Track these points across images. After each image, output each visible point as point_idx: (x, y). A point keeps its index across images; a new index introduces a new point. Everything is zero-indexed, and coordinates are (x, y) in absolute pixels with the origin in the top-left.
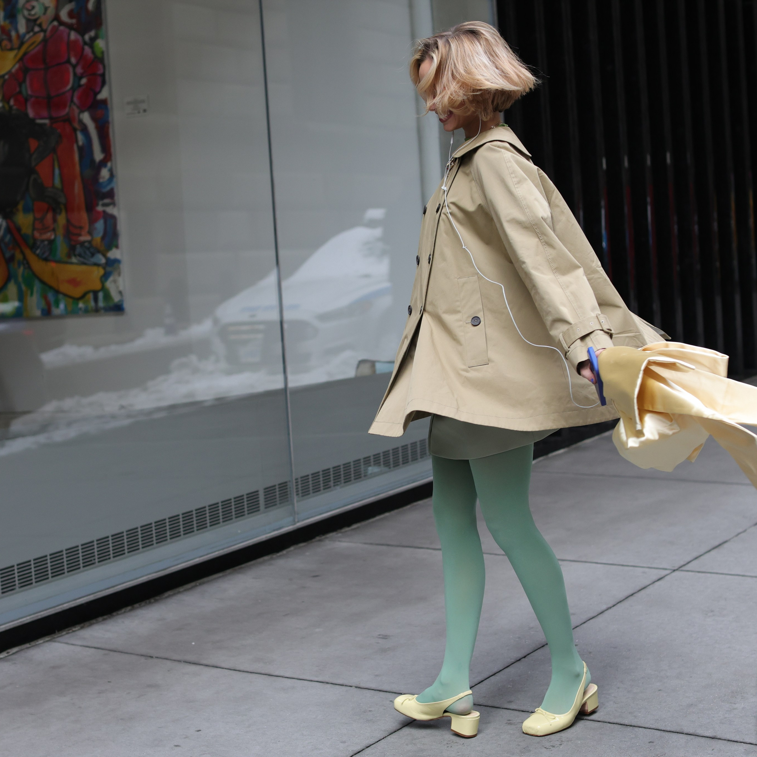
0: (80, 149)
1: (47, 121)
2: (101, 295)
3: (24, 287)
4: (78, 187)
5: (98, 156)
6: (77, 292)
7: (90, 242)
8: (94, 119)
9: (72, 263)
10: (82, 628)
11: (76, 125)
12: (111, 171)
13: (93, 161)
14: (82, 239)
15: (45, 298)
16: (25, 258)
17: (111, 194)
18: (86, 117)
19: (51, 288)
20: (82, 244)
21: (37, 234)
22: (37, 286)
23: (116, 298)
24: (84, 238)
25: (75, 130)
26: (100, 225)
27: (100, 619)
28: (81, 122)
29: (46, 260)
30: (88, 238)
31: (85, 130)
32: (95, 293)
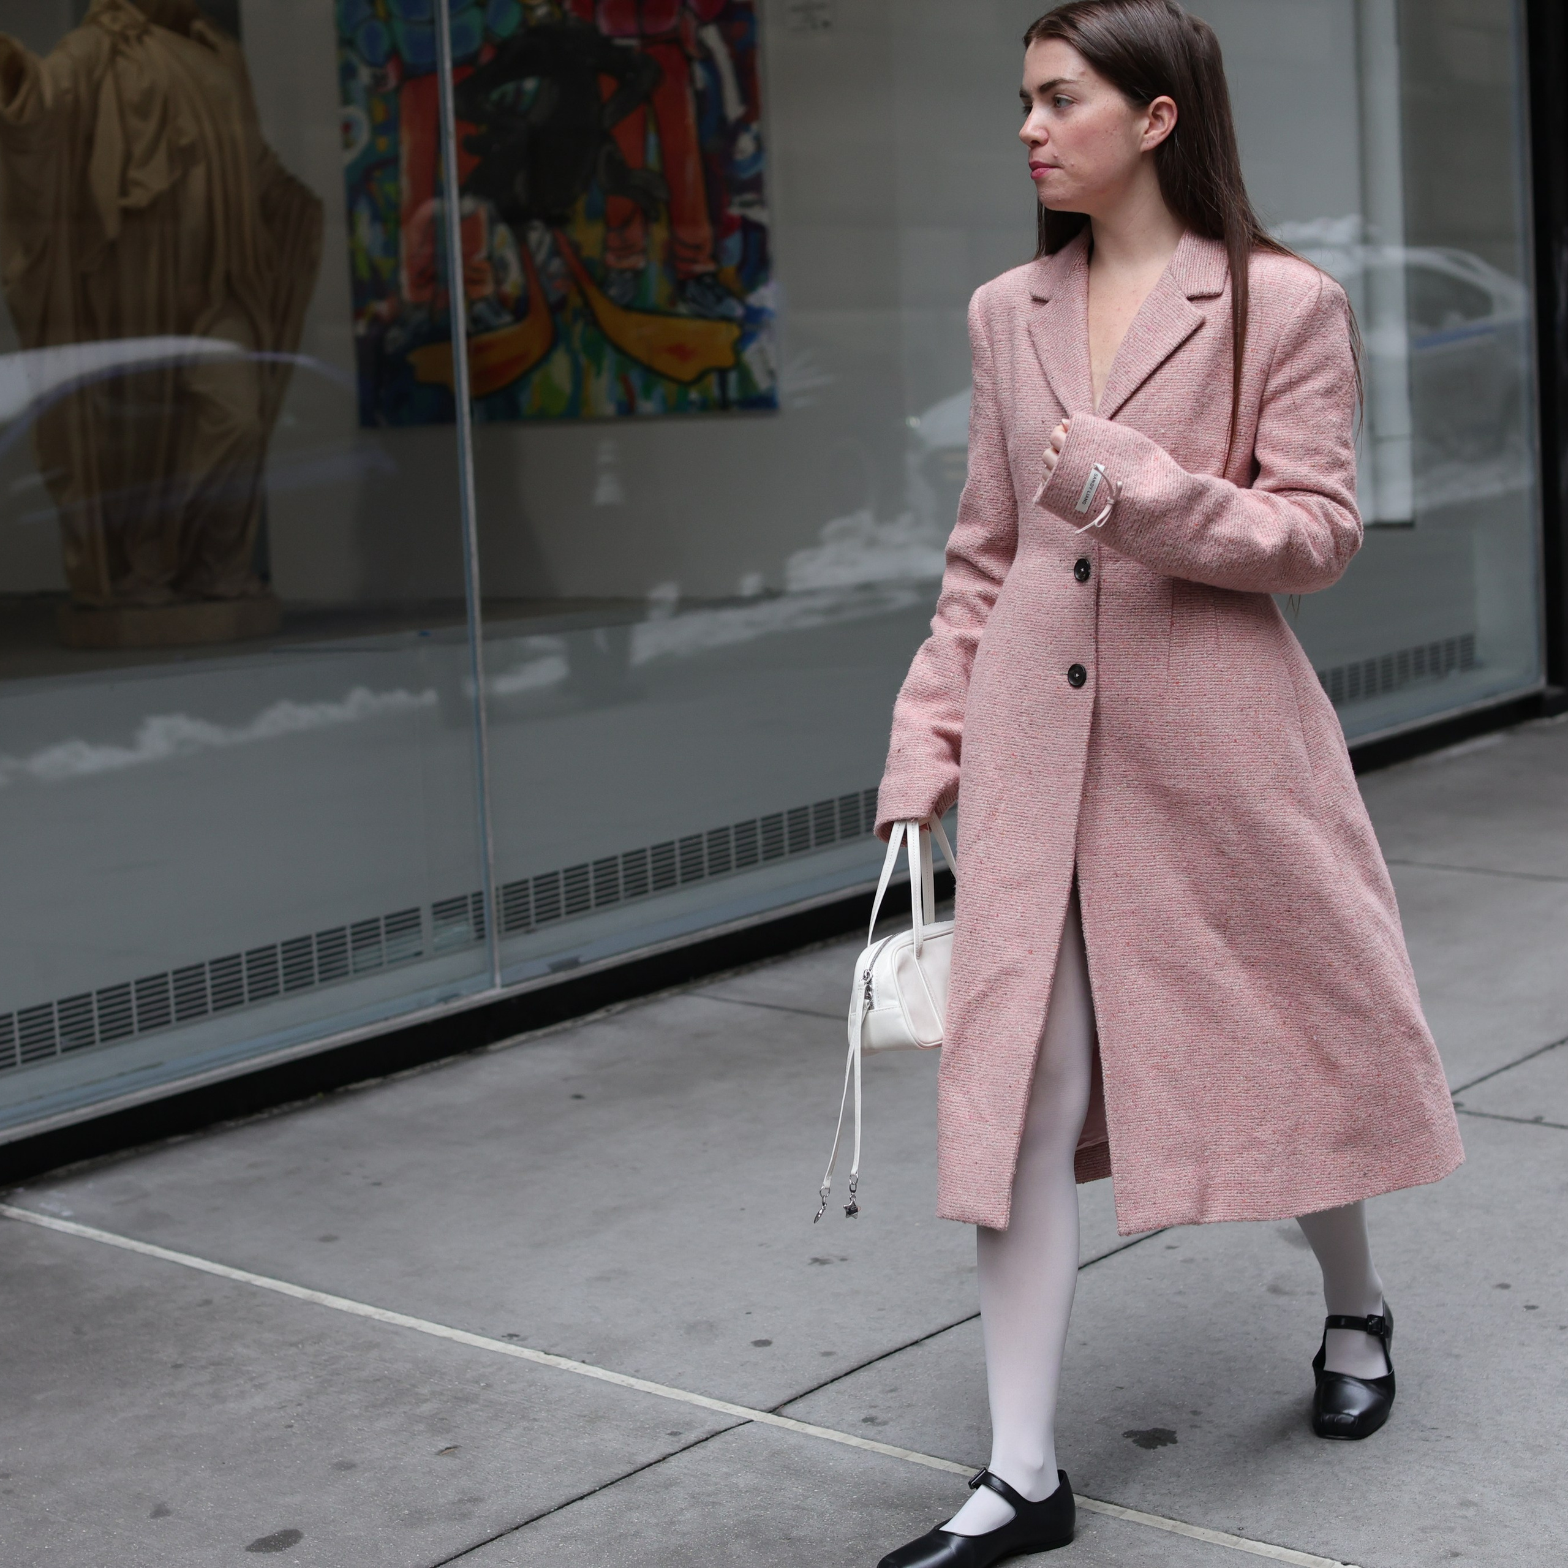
0: (700, 96)
1: (633, 42)
2: (733, 378)
3: (584, 360)
4: (692, 169)
5: (734, 109)
6: (687, 371)
7: (714, 275)
8: (727, 38)
9: (678, 315)
10: (737, 974)
11: (692, 50)
12: (759, 141)
13: (722, 119)
14: (699, 268)
15: (624, 380)
16: (587, 303)
17: (756, 184)
18: (711, 36)
19: (636, 361)
20: (699, 278)
21: (611, 259)
22: (609, 359)
23: (762, 383)
24: (704, 267)
25: (688, 60)
26: (734, 243)
27: (768, 961)
28: (701, 45)
29: (628, 308)
30: (710, 267)
31: (708, 60)
32: (723, 373)
